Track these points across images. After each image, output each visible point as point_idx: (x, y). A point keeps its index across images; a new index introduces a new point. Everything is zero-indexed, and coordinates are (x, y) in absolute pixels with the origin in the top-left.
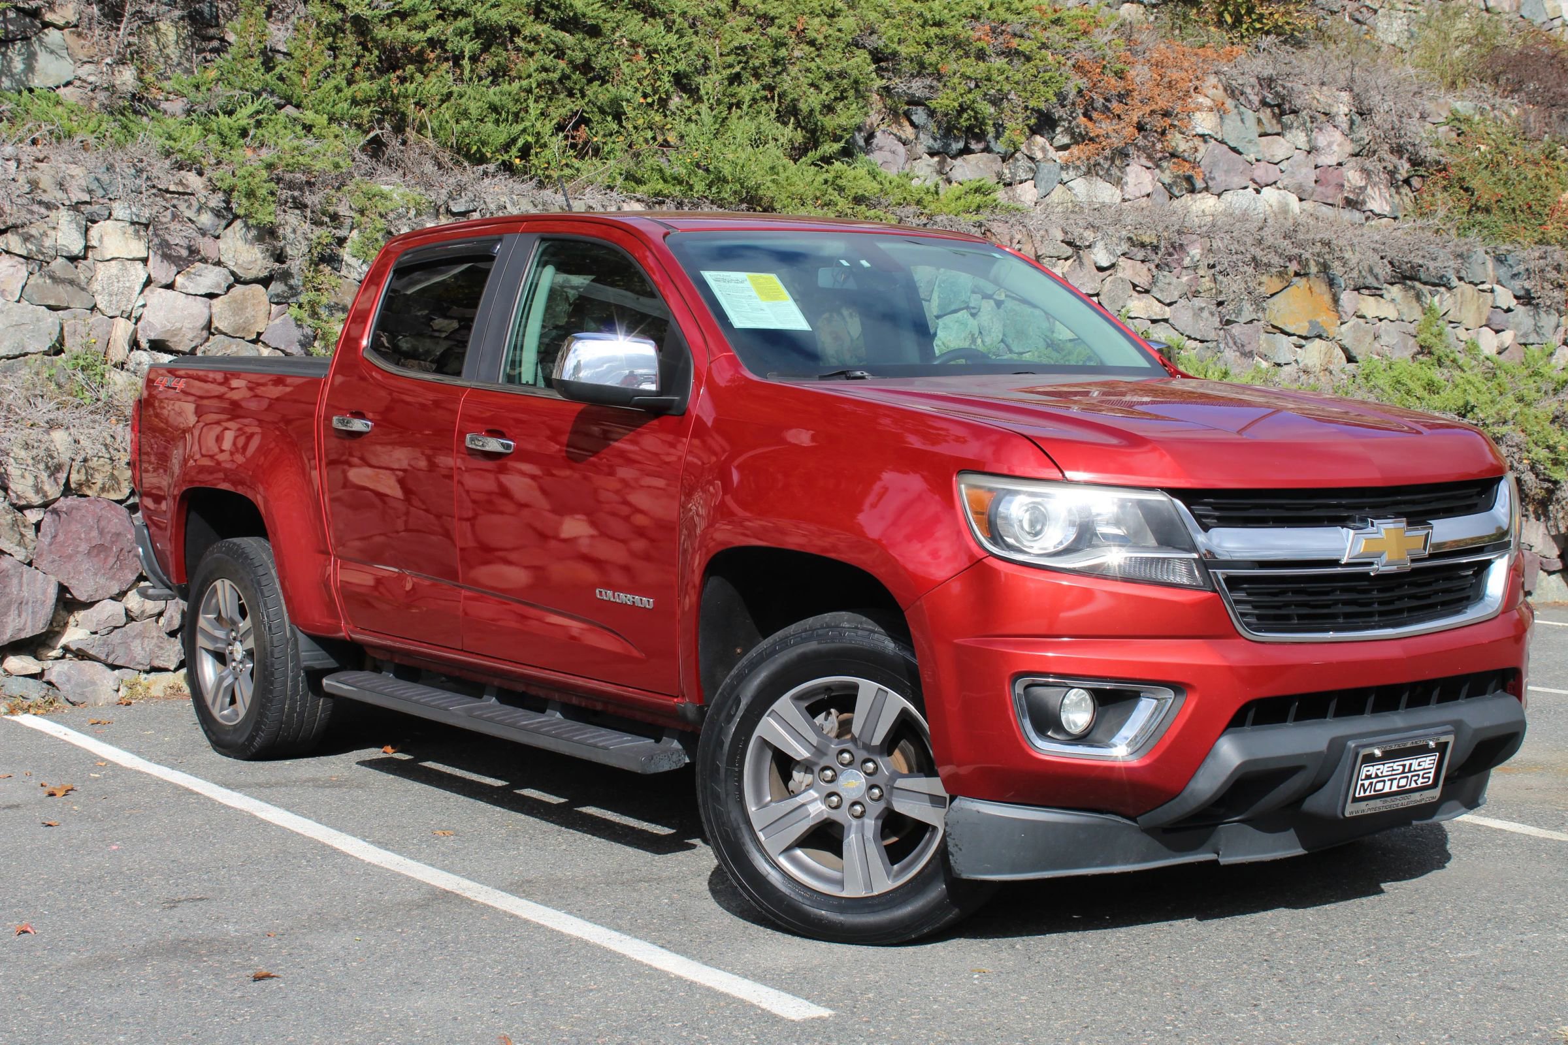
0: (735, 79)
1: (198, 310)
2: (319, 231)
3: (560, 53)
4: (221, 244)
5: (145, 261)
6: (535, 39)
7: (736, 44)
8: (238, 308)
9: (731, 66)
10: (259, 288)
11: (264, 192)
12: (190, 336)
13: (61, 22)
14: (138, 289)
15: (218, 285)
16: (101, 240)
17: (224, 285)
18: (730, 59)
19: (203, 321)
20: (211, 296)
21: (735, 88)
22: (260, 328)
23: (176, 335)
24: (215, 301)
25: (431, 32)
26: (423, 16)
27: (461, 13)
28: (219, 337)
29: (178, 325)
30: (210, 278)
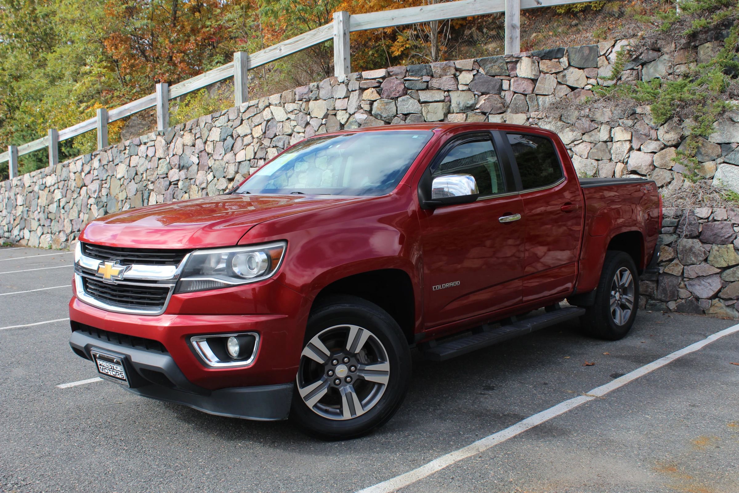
1: (648, 158)
4: (659, 132)
5: (631, 141)
8: (663, 157)
10: (673, 148)
12: (645, 168)
14: (626, 152)
15: (656, 148)
16: (614, 134)
17: (658, 148)
19: (649, 162)
20: (654, 153)
22: (672, 164)
23: (640, 168)
24: (656, 155)
28: (656, 169)
29: (640, 165)
30: (653, 146)
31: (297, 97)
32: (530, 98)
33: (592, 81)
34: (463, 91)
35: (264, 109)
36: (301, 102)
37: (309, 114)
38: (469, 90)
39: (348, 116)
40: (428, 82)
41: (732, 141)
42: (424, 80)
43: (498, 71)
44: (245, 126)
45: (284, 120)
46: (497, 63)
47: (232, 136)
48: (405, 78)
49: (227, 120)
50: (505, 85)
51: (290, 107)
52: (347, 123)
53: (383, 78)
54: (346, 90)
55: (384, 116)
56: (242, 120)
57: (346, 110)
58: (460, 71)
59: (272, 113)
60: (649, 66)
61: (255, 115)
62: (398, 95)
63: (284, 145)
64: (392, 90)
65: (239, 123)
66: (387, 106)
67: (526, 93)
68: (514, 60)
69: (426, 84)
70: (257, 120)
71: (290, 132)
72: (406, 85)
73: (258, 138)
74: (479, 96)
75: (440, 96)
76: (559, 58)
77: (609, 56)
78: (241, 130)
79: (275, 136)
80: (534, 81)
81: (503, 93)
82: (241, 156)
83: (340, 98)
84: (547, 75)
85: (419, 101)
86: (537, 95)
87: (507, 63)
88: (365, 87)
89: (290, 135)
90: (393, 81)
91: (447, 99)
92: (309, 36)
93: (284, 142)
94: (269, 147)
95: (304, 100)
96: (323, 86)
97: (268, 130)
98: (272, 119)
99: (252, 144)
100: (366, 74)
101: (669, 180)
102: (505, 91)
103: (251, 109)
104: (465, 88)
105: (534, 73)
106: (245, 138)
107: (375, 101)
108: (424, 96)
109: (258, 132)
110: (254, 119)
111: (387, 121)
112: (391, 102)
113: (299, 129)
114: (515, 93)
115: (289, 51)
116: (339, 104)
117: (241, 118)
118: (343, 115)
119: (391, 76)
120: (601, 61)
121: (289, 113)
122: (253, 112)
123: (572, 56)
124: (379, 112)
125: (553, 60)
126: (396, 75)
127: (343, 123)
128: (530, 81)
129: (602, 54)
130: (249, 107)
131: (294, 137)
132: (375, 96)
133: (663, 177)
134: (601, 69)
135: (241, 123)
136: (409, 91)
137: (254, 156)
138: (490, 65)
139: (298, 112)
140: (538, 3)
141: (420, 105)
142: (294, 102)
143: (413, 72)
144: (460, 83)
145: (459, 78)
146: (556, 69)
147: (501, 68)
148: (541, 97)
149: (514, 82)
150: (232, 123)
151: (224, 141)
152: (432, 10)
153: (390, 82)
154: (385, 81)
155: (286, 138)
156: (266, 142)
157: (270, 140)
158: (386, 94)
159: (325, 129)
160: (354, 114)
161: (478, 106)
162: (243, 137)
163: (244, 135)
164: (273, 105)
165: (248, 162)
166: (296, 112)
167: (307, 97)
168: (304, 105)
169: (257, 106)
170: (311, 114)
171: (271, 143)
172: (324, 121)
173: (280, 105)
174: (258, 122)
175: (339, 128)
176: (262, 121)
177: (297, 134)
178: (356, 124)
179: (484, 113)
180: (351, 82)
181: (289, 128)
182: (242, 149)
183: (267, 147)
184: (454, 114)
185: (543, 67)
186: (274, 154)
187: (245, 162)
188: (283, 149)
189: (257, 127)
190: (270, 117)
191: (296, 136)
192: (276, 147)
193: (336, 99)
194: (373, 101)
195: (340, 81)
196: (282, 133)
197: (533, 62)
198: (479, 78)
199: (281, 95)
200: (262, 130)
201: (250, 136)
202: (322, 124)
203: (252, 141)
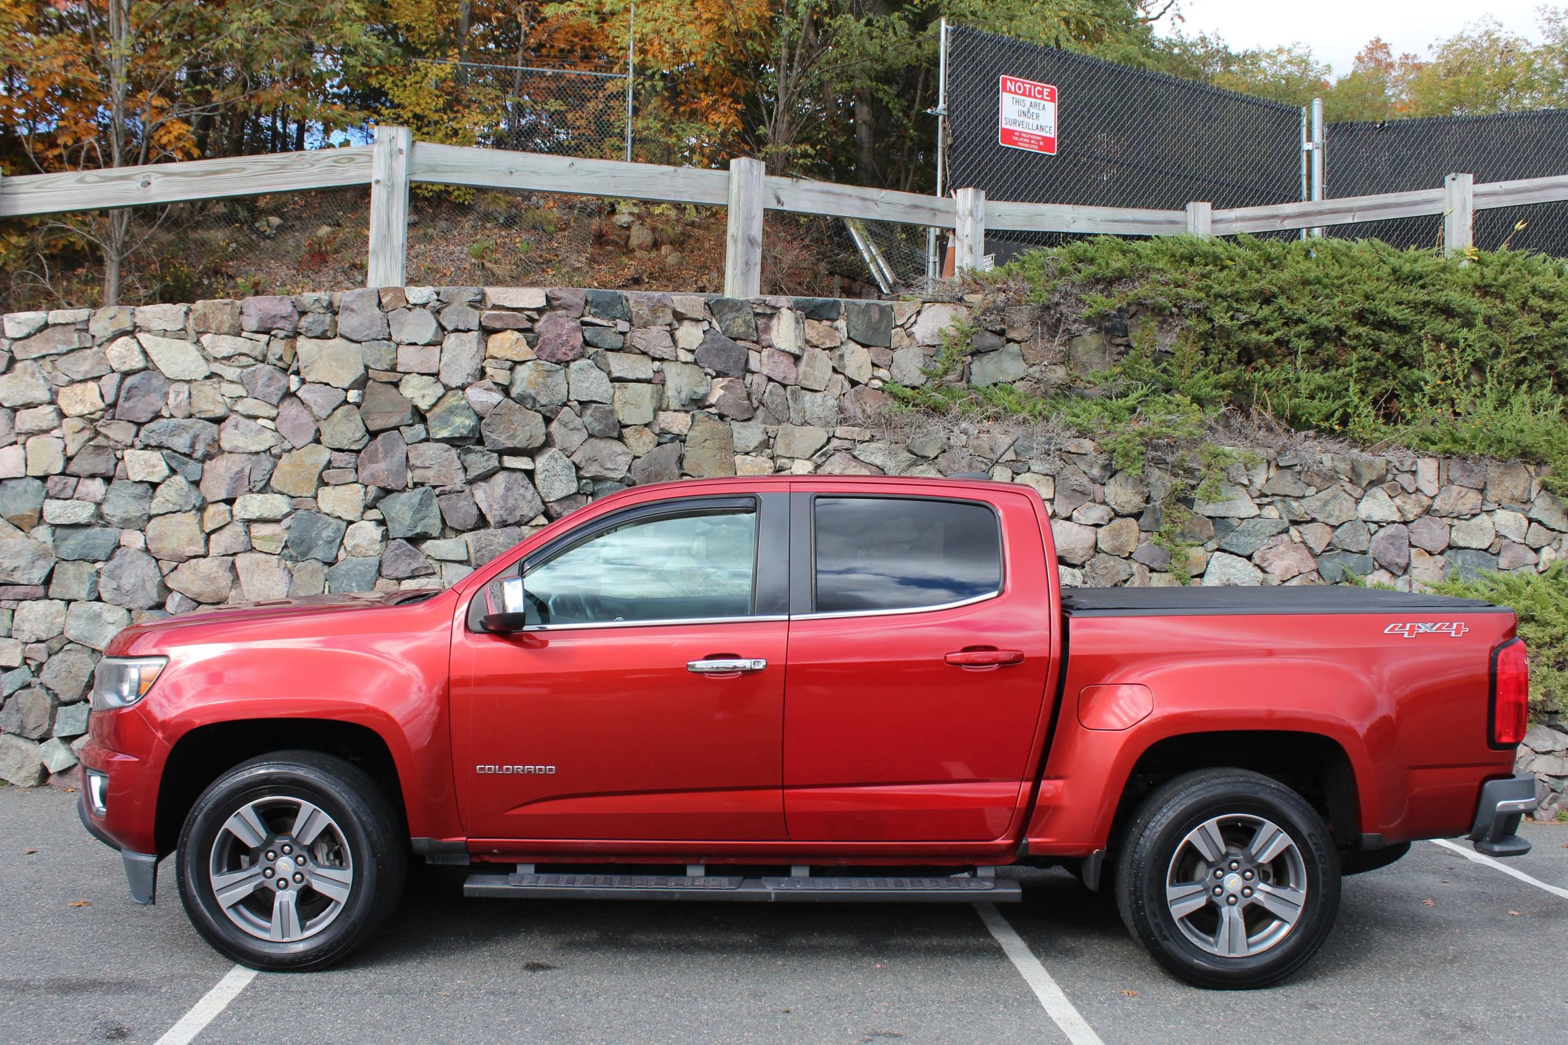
0: (1524, 361)
1: (1088, 535)
2: (1178, 481)
3: (1376, 346)
4: (1107, 490)
5: (1052, 501)
6: (1358, 337)
7: (1522, 335)
8: (1116, 535)
9: (1518, 352)
10: (1131, 520)
11: (1135, 453)
12: (1081, 553)
13: (1019, 339)
15: (1102, 518)
17: (1107, 518)
18: (1518, 347)
19: (1091, 542)
20: (1097, 526)
21: (1522, 368)
22: (1131, 548)
23: (1073, 554)
24: (1100, 530)
25: (1276, 335)
26: (1272, 324)
27: (1300, 321)
28: (1102, 555)
29: (1074, 546)
30: (1097, 513)
31: (251, 323)
32: (793, 393)
33: (883, 373)
34: (686, 363)
35: (112, 339)
36: (265, 338)
37: (297, 373)
38: (696, 363)
39: (440, 391)
40: (624, 334)
41: (1231, 514)
42: (620, 329)
43: (743, 329)
44: (28, 378)
45: (198, 376)
46: (743, 315)
48: (585, 319)
50: (754, 364)
51: (226, 345)
52: (436, 410)
53: (540, 311)
54: (435, 325)
55: (543, 402)
56: (12, 361)
57: (436, 375)
58: (680, 317)
59: (144, 352)
60: (986, 359)
61: (73, 351)
62: (571, 355)
63: (192, 446)
64: (560, 341)
66: (550, 380)
67: (786, 382)
68: (769, 312)
69: (621, 337)
70: (83, 365)
71: (219, 411)
72: (587, 335)
73: (82, 416)
74: (713, 378)
75: (645, 369)
76: (833, 320)
77: (913, 329)
79: (157, 416)
80: (796, 358)
81: (749, 377)
83: (415, 344)
84: (817, 350)
85: (609, 373)
86: (803, 388)
87: (757, 315)
88: (498, 325)
89: (219, 421)
90: (561, 320)
91: (657, 380)
92: (259, 168)
93: (194, 438)
94: (132, 446)
95: (282, 334)
96: (354, 306)
97: (127, 399)
98: (146, 369)
99: (55, 433)
100: (496, 294)
101: (1125, 578)
102: (753, 373)
103: (57, 334)
104: (690, 358)
105: (798, 343)
106: (23, 415)
107: (522, 363)
108: (620, 365)
109: (84, 400)
110: (62, 362)
111: (548, 414)
112: (557, 371)
113: (248, 405)
114: (770, 379)
115: (181, 192)
116: (408, 358)
117: (8, 355)
118: (423, 388)
119: (553, 308)
120: (897, 335)
121: (216, 359)
122: (64, 343)
123: (854, 320)
124: (533, 392)
125: (825, 323)
126: (566, 307)
127: (423, 405)
128: (792, 360)
129: (899, 323)
130: (46, 326)
131: (236, 426)
132: (522, 350)
133: (1114, 571)
134: (899, 351)
136: (591, 350)
137: (65, 468)
138: (730, 316)
139: (252, 361)
140: (779, 201)
141: (610, 384)
142: (239, 335)
143: (596, 307)
144: (680, 346)
145: (679, 334)
146: (831, 340)
147: (747, 325)
148: (809, 393)
149: (769, 357)
152: (594, 173)
153: (556, 323)
154: (544, 318)
155: (204, 428)
156: (119, 432)
157: (134, 428)
158: (548, 351)
159: (359, 418)
160: (463, 388)
161: (712, 400)
162: (15, 410)
163: (20, 403)
164: (149, 331)
165: (38, 482)
166: (244, 360)
167: (289, 327)
168: (278, 347)
169: (83, 328)
170: (302, 371)
171: (137, 435)
172: (353, 396)
173: (181, 334)
174: (86, 372)
175: (407, 417)
176: (104, 370)
177: (247, 421)
178: (467, 413)
179: (722, 417)
180: (451, 307)
181: (215, 402)
182: (11, 444)
183: (119, 446)
184: (670, 413)
185: (811, 334)
186: (154, 466)
187: (23, 482)
188: (189, 456)
189: (78, 388)
190: (138, 362)
191: (241, 426)
192: (160, 447)
193: (398, 345)
194: (516, 363)
195: (412, 300)
196: (187, 413)
197: (797, 322)
198: (713, 341)
199: (190, 310)
200: (102, 396)
201: (51, 408)
202: (346, 402)
203: (56, 423)
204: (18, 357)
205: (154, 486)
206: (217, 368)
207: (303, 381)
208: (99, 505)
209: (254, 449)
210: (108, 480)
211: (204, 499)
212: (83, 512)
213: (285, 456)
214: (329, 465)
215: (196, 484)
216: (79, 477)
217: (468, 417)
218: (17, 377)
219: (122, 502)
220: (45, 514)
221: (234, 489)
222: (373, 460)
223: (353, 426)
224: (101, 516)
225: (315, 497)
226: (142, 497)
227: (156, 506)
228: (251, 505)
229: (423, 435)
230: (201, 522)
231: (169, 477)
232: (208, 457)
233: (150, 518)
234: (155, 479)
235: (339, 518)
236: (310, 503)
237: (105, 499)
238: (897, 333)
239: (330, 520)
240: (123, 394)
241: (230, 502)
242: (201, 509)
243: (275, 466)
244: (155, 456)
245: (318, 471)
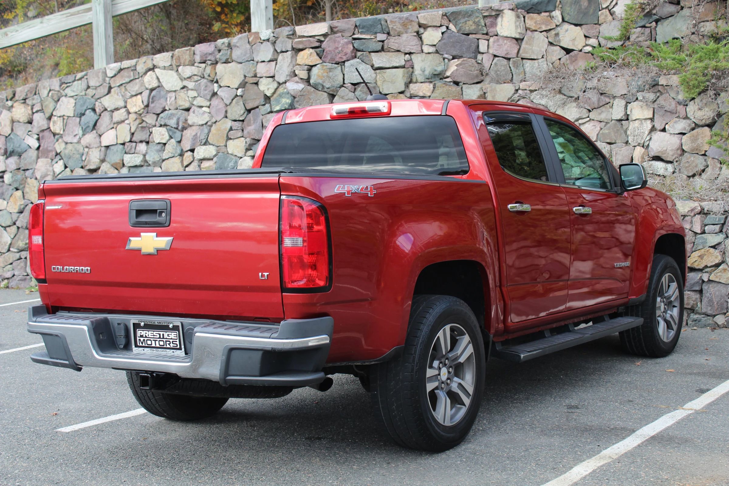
1: (675, 141)
4: (688, 109)
5: (652, 119)
8: (694, 139)
10: (706, 128)
12: (671, 153)
14: (647, 133)
15: (685, 129)
16: (631, 111)
17: (688, 128)
19: (677, 146)
20: (682, 134)
22: (706, 148)
23: (665, 153)
24: (684, 137)
28: (686, 154)
29: (665, 149)
30: (681, 125)
31: (198, 58)
32: (514, 63)
34: (429, 53)
35: (145, 73)
36: (203, 65)
37: (217, 82)
38: (437, 52)
39: (275, 85)
40: (383, 41)
42: (378, 39)
43: (473, 27)
44: (116, 96)
45: (178, 88)
46: (473, 18)
47: (94, 110)
48: (355, 36)
49: (86, 87)
50: (483, 47)
51: (187, 71)
52: (275, 96)
53: (325, 35)
54: (272, 50)
55: (327, 86)
56: (110, 88)
57: (273, 77)
58: (425, 27)
59: (158, 78)
60: (666, 22)
61: (131, 80)
62: (345, 58)
63: (178, 124)
64: (337, 51)
65: (106, 92)
66: (331, 74)
67: (509, 56)
68: (494, 13)
69: (381, 43)
70: (134, 88)
71: (187, 105)
72: (355, 45)
73: (136, 113)
74: (449, 60)
75: (400, 60)
76: (550, 12)
77: (614, 9)
78: (108, 102)
79: (164, 110)
80: (519, 40)
81: (480, 57)
82: (109, 138)
83: (264, 61)
84: (535, 33)
85: (372, 66)
86: (522, 59)
87: (485, 17)
88: (301, 47)
89: (188, 110)
90: (338, 39)
91: (408, 65)
93: (178, 119)
94: (155, 126)
95: (209, 62)
96: (238, 45)
97: (153, 102)
98: (159, 87)
99: (127, 122)
100: (301, 30)
101: (702, 168)
102: (483, 53)
103: (125, 73)
104: (432, 49)
105: (519, 31)
106: (116, 114)
107: (315, 65)
108: (378, 60)
109: (136, 104)
110: (128, 86)
111: (331, 93)
112: (336, 68)
113: (199, 101)
114: (495, 56)
116: (262, 69)
117: (108, 85)
118: (268, 84)
119: (335, 33)
120: (604, 15)
121: (185, 79)
122: (128, 77)
123: (567, 9)
124: (321, 81)
125: (543, 14)
126: (342, 31)
127: (269, 95)
128: (514, 41)
129: (604, 6)
130: (121, 70)
131: (194, 112)
132: (315, 59)
133: (694, 164)
134: (604, 26)
135: (109, 92)
136: (359, 54)
137: (131, 139)
138: (463, 20)
139: (199, 78)
141: (373, 71)
142: (193, 65)
143: (363, 28)
144: (425, 43)
145: (424, 36)
146: (547, 25)
147: (477, 24)
148: (529, 62)
149: (494, 42)
150: (94, 92)
151: (80, 117)
153: (335, 41)
154: (327, 39)
155: (182, 114)
156: (150, 119)
157: (155, 117)
158: (329, 57)
159: (242, 103)
160: (285, 82)
161: (448, 74)
162: (112, 111)
163: (113, 108)
164: (159, 68)
165: (122, 146)
166: (196, 78)
167: (213, 59)
168: (209, 70)
169: (134, 69)
170: (219, 81)
171: (157, 120)
172: (239, 92)
173: (171, 67)
174: (137, 91)
175: (262, 101)
176: (143, 89)
177: (199, 109)
178: (287, 96)
179: (457, 83)
180: (279, 40)
181: (185, 100)
182: (111, 129)
183: (150, 126)
184: (418, 84)
185: (530, 23)
186: (163, 135)
187: (116, 147)
188: (177, 128)
189: (134, 98)
190: (155, 84)
191: (196, 112)
192: (165, 125)
193: (257, 62)
194: (312, 66)
195: (262, 38)
196: (175, 107)
197: (518, 17)
198: (449, 37)
199: (173, 54)
200: (143, 102)
201: (124, 110)
202: (237, 96)
203: (127, 117)
204: (112, 86)
205: (165, 144)
206: (186, 83)
207: (220, 87)
208: (144, 156)
209: (201, 123)
210: (148, 143)
211: (182, 150)
212: (137, 160)
213: (214, 125)
214: (231, 129)
215: (180, 142)
216: (136, 142)
217: (288, 98)
218: (112, 96)
219: (153, 154)
220: (124, 161)
221: (194, 144)
222: (249, 125)
223: (239, 107)
224: (146, 161)
225: (226, 146)
226: (160, 151)
227: (165, 155)
228: (201, 152)
229: (269, 110)
230: (182, 162)
231: (169, 140)
232: (184, 128)
233: (163, 160)
234: (164, 142)
235: (236, 156)
236: (223, 149)
237: (146, 153)
238: (602, 14)
239: (233, 157)
240: (151, 100)
241: (192, 151)
242: (181, 155)
243: (210, 131)
244: (163, 130)
245: (226, 132)
